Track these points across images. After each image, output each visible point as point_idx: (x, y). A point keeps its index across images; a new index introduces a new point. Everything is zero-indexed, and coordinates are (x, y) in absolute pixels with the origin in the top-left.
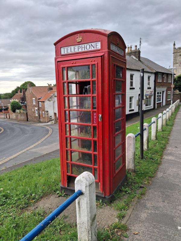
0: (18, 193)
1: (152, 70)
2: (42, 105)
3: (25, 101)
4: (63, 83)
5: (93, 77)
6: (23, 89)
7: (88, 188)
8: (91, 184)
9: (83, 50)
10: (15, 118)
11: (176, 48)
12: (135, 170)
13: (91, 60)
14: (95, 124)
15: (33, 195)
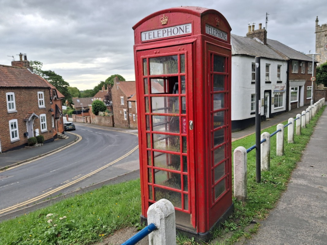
0: (86, 223)
1: (283, 57)
2: (132, 106)
3: (111, 100)
4: (144, 79)
5: (182, 71)
6: (109, 85)
7: (163, 222)
8: (169, 216)
9: (170, 35)
10: (97, 123)
11: (319, 26)
12: (246, 197)
13: (179, 48)
14: (185, 133)
15: (104, 227)
